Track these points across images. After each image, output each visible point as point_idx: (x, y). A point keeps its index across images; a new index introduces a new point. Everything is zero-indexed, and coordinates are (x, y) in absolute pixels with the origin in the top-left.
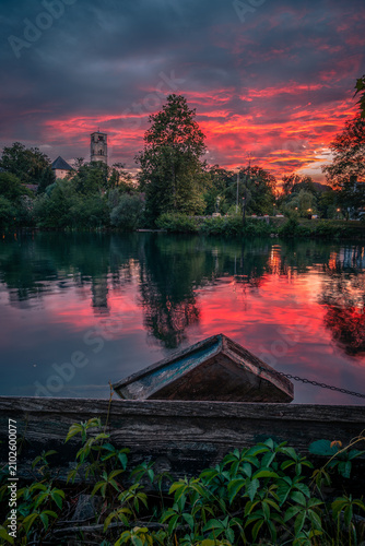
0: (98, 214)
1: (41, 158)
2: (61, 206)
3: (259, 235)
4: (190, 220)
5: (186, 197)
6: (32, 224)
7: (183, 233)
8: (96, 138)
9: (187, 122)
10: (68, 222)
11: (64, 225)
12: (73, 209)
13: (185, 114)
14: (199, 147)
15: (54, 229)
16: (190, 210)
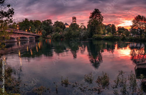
0: (78, 35)
1: (62, 23)
2: (69, 33)
3: (117, 40)
4: (101, 36)
5: (99, 31)
6: (63, 38)
7: (99, 39)
8: (74, 18)
9: (99, 14)
10: (71, 37)
11: (70, 38)
12: (72, 34)
13: (99, 13)
14: (102, 20)
15: (68, 39)
16: (100, 34)
